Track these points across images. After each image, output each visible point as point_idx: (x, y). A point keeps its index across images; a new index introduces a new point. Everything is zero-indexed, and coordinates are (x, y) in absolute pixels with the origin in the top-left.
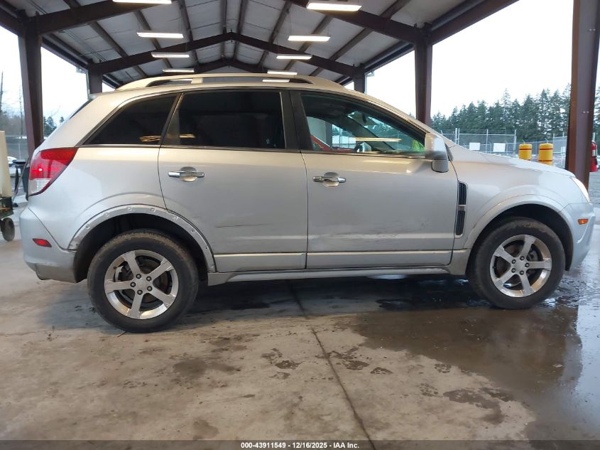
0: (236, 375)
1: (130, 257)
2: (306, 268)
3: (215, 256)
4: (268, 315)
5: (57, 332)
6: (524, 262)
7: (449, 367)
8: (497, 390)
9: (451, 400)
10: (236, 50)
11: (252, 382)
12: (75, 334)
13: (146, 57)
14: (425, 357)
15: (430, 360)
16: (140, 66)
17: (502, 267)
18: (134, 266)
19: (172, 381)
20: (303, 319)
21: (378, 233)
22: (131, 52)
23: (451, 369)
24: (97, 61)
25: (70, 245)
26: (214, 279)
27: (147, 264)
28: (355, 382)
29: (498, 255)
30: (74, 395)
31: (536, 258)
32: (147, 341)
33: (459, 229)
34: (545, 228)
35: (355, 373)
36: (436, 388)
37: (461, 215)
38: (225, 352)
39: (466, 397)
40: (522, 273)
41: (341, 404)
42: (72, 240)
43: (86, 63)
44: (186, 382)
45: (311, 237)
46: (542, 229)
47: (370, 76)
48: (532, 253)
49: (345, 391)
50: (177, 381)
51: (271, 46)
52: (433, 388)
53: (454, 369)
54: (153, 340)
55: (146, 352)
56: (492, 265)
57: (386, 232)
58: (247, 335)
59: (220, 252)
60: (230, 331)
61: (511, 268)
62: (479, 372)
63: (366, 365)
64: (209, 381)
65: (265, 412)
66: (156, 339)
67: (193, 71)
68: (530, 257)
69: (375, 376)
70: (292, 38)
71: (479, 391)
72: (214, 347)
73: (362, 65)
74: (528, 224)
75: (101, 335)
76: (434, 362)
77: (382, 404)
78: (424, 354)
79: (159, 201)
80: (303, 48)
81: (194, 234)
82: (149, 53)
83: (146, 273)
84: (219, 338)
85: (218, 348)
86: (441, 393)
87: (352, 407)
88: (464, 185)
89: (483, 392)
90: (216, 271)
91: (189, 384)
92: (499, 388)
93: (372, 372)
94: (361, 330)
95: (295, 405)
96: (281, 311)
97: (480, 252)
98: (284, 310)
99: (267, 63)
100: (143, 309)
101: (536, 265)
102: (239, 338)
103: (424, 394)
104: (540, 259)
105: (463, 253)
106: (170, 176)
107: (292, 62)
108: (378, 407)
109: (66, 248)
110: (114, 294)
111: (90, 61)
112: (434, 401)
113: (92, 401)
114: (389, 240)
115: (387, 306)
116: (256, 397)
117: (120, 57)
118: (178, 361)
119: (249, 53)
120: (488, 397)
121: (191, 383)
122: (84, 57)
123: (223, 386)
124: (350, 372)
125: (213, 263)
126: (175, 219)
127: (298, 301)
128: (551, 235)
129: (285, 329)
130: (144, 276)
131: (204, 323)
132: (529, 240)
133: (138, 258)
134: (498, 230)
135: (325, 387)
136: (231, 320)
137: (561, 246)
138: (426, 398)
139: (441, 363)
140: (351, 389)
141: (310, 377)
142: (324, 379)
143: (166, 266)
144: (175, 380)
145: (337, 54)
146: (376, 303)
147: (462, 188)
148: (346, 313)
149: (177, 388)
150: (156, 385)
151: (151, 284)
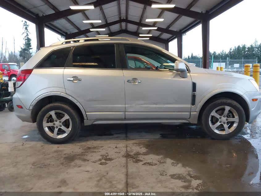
0: (86, 162)
1: (52, 113)
2: (125, 119)
3: (87, 113)
4: (111, 139)
5: (27, 142)
6: (225, 118)
7: (178, 164)
8: (194, 175)
9: (171, 178)
10: (126, 26)
11: (91, 166)
12: (33, 143)
13: (88, 31)
14: (169, 159)
15: (171, 160)
16: (86, 34)
17: (214, 120)
18: (54, 117)
19: (61, 163)
20: (125, 141)
21: (156, 104)
22: (82, 29)
23: (178, 165)
24: (69, 33)
25: (29, 108)
26: (87, 123)
27: (59, 116)
28: (133, 168)
29: (213, 115)
30: (21, 167)
31: (231, 116)
32: (58, 147)
33: (193, 103)
34: (235, 103)
35: (136, 164)
36: (167, 172)
37: (194, 97)
38: (87, 153)
39: (178, 177)
40: (224, 123)
41: (123, 177)
42: (30, 106)
43: (65, 34)
44: (65, 164)
45: (126, 106)
46: (233, 103)
47: (184, 35)
48: (229, 114)
49: (127, 172)
50: (62, 164)
51: (141, 24)
52: (166, 172)
53: (180, 165)
54: (61, 147)
55: (56, 152)
56: (210, 119)
57: (160, 104)
58: (99, 146)
59: (89, 112)
60: (93, 145)
61: (219, 121)
62: (190, 167)
63: (141, 161)
64: (74, 164)
65: (90, 178)
66: (62, 147)
67: (108, 36)
68: (228, 116)
69: (143, 166)
70: (147, 20)
71: (186, 175)
72: (83, 151)
73: (181, 31)
74: (226, 101)
75: (43, 144)
76: (172, 161)
77: (140, 178)
78: (170, 158)
79: (63, 90)
80: (154, 24)
81: (78, 104)
82: (89, 29)
83: (59, 120)
84: (87, 147)
85: (85, 151)
86: (168, 175)
87: (127, 178)
88: (195, 83)
89: (188, 175)
90: (87, 120)
91: (66, 165)
92: (195, 174)
93: (143, 164)
94: (147, 146)
95: (104, 176)
96: (117, 137)
97: (204, 113)
98: (119, 137)
99: (140, 31)
100: (58, 134)
101: (231, 119)
102: (95, 148)
103: (161, 175)
104: (233, 117)
105: (195, 113)
106: (68, 80)
107: (150, 30)
108: (138, 179)
109: (28, 109)
110: (47, 128)
111: (66, 33)
112: (163, 178)
113: (27, 170)
114: (162, 108)
115: (164, 136)
116: (90, 172)
117: (78, 31)
118: (66, 156)
119: (132, 28)
120: (188, 178)
121: (67, 165)
122: (64, 32)
123: (79, 167)
124: (134, 164)
125: (86, 116)
126: (70, 98)
127: (126, 133)
128: (237, 106)
129: (115, 144)
130: (58, 121)
131: (84, 141)
132: (227, 108)
133: (56, 113)
134: (212, 104)
135: (120, 169)
136: (95, 140)
137: (243, 111)
138: (161, 177)
139: (175, 162)
140: (130, 170)
141: (116, 165)
142: (121, 166)
143: (67, 117)
144: (62, 163)
145: (169, 27)
146: (159, 135)
147: (194, 85)
148: (144, 139)
149: (61, 166)
150: (53, 165)
151: (61, 124)
